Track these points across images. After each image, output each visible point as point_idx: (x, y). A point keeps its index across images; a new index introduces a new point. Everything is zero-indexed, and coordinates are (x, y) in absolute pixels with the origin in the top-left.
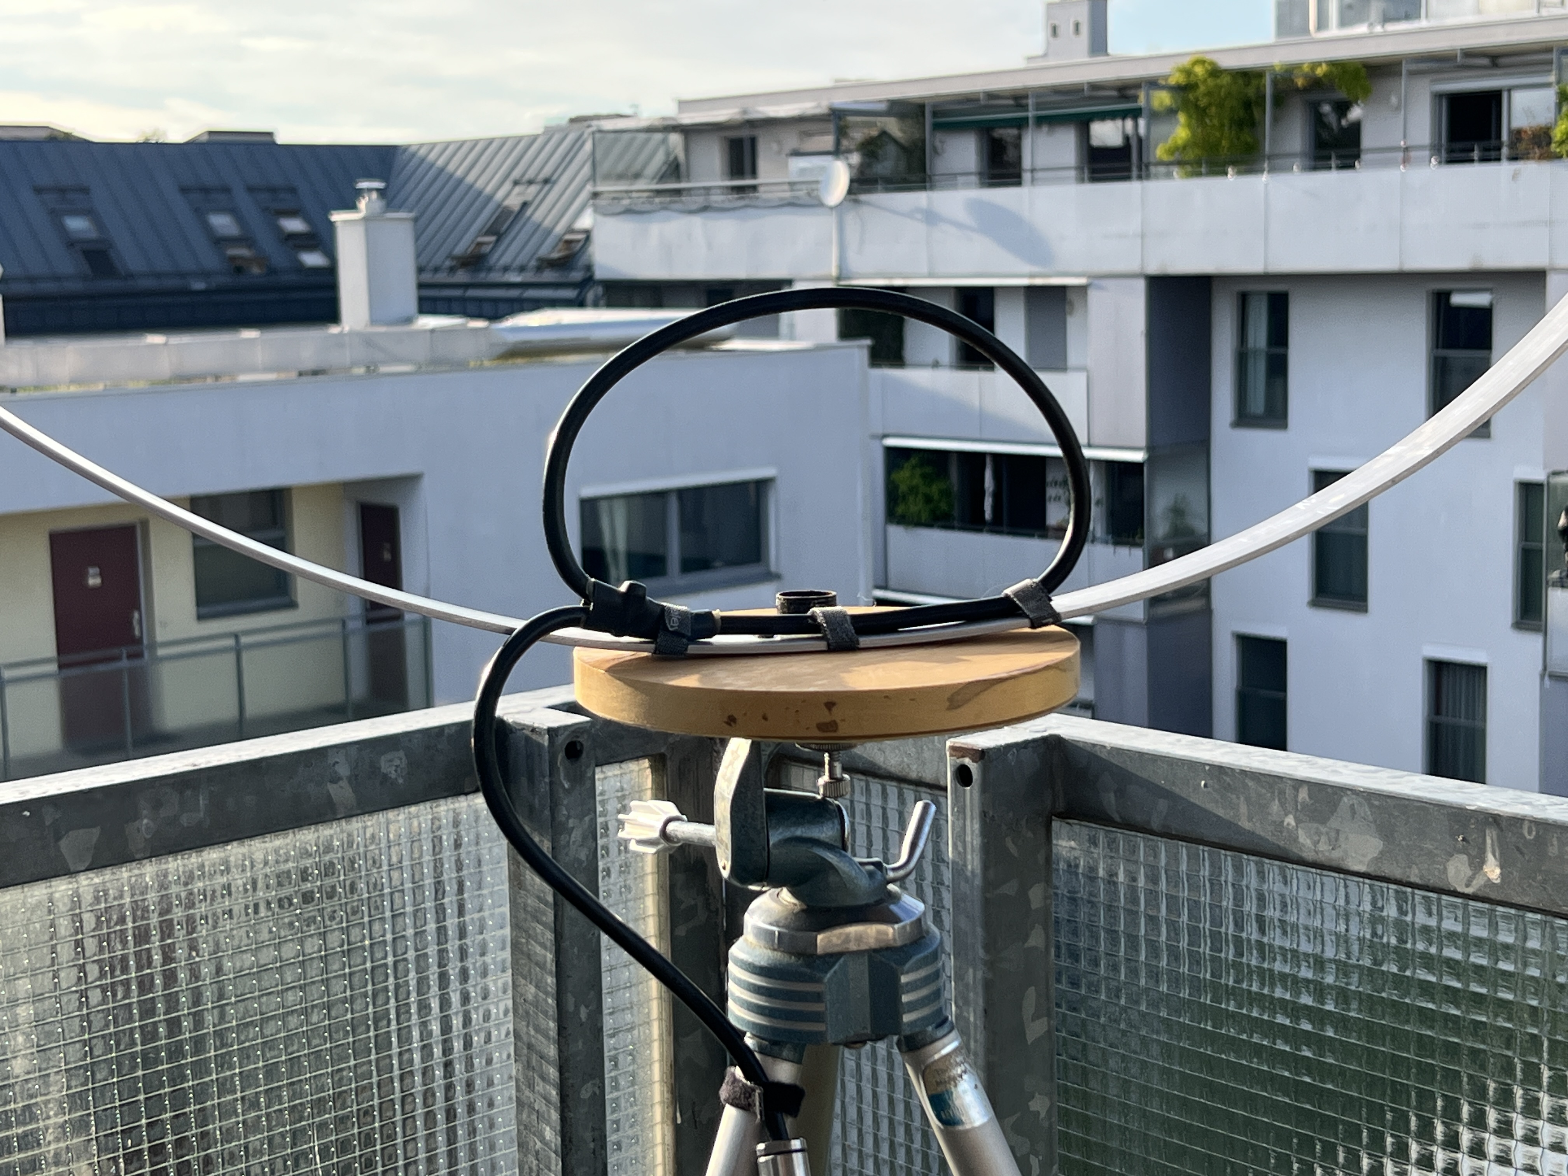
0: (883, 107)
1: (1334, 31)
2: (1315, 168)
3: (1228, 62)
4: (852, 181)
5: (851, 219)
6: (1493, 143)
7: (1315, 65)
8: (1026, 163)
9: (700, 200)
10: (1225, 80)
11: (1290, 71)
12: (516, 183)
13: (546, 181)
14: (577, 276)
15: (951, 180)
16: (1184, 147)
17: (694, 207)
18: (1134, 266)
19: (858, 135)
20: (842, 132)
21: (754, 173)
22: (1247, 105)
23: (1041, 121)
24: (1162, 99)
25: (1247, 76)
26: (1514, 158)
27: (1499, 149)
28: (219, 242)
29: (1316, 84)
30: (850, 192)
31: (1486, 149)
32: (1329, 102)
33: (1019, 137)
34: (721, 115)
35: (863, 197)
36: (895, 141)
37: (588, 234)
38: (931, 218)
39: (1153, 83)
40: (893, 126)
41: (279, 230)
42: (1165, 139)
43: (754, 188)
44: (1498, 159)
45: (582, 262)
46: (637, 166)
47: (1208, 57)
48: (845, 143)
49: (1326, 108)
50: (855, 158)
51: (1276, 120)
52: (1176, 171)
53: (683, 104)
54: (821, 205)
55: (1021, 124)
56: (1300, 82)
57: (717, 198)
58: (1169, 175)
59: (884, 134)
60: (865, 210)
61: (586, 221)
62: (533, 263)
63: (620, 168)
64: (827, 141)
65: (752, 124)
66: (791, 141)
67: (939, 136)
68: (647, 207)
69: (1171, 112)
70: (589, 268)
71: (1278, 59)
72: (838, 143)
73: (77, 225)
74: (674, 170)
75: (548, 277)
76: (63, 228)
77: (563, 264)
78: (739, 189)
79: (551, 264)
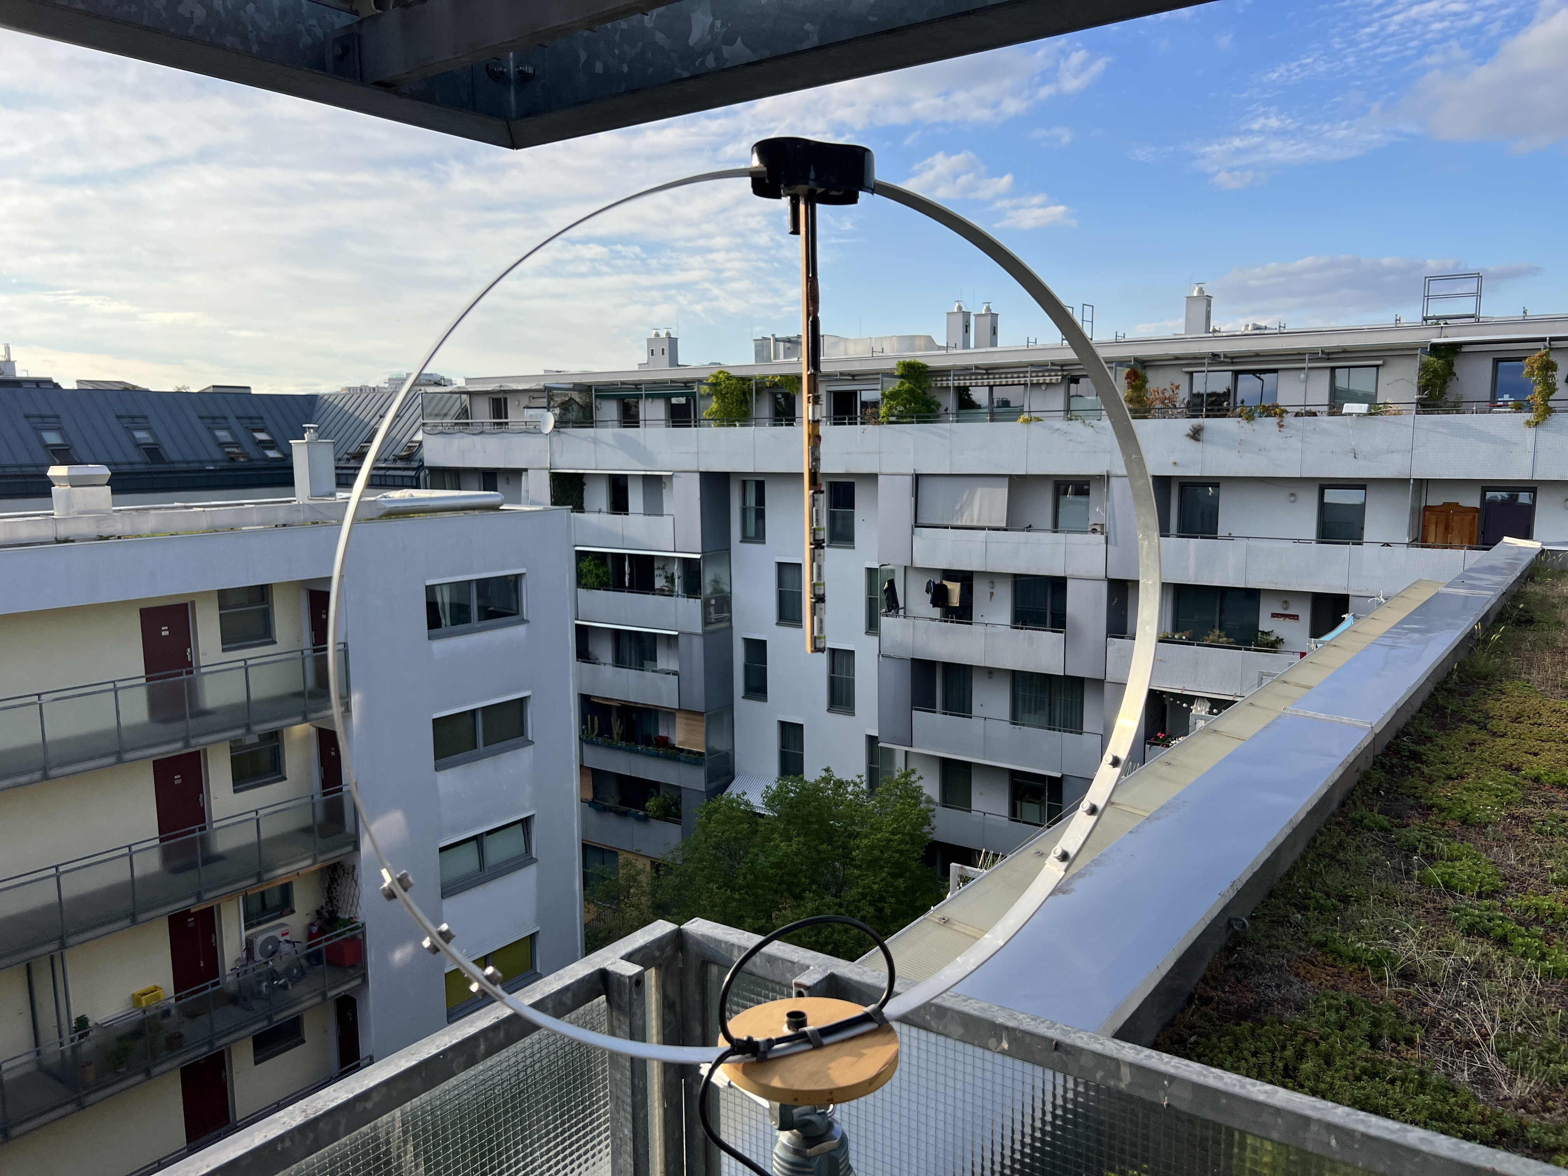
0: (571, 386)
1: (782, 360)
2: (775, 425)
3: (733, 373)
4: (555, 422)
5: (556, 439)
6: (854, 416)
7: (774, 376)
8: (641, 417)
9: (479, 429)
10: (734, 381)
11: (763, 378)
12: (381, 417)
14: (415, 464)
15: (604, 423)
16: (716, 412)
17: (476, 432)
18: (695, 468)
19: (559, 400)
20: (550, 398)
21: (506, 417)
22: (744, 394)
23: (648, 396)
24: (705, 389)
25: (744, 380)
26: (862, 423)
27: (856, 419)
28: (222, 445)
29: (775, 385)
30: (555, 427)
31: (850, 419)
32: (781, 393)
33: (638, 402)
34: (490, 387)
35: (561, 430)
36: (577, 403)
37: (421, 443)
38: (596, 441)
39: (700, 381)
40: (576, 396)
41: (254, 438)
42: (707, 408)
43: (507, 423)
44: (856, 424)
45: (417, 457)
46: (445, 411)
47: (726, 370)
48: (552, 403)
49: (779, 396)
50: (557, 411)
51: (757, 400)
52: (712, 423)
53: (468, 380)
54: (542, 433)
55: (639, 397)
56: (768, 384)
57: (487, 428)
58: (709, 426)
59: (571, 399)
60: (562, 436)
61: (419, 437)
62: (392, 457)
63: (436, 411)
64: (544, 402)
65: (505, 391)
66: (525, 401)
67: (598, 400)
68: (451, 431)
69: (709, 395)
70: (421, 460)
71: (757, 372)
72: (549, 403)
73: (141, 435)
74: (465, 413)
75: (399, 464)
76: (133, 436)
77: (408, 458)
78: (498, 424)
79: (401, 458)
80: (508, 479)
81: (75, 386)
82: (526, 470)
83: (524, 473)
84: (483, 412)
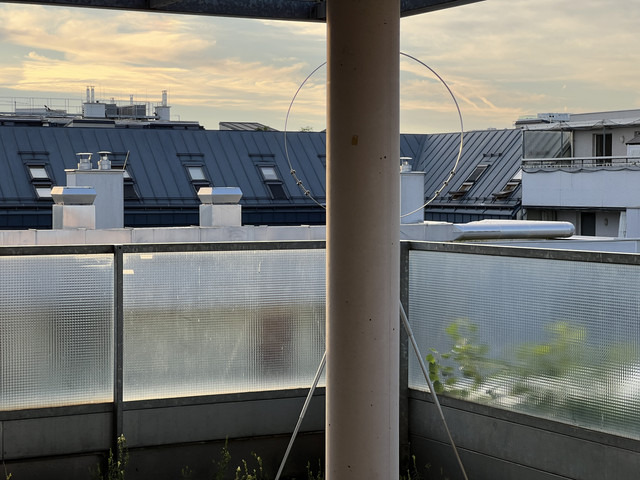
9: (579, 167)
12: (485, 156)
13: (500, 155)
14: (513, 204)
17: (576, 169)
21: (610, 153)
34: (592, 123)
37: (520, 182)
43: (610, 161)
45: (516, 197)
46: (547, 149)
57: (589, 166)
61: (518, 176)
62: (491, 196)
63: (539, 150)
65: (609, 127)
66: (630, 136)
68: (552, 169)
70: (519, 200)
73: (269, 173)
74: (567, 150)
75: (498, 203)
76: (261, 174)
77: (506, 197)
78: (601, 161)
79: (500, 197)
80: (606, 220)
81: (217, 128)
82: (624, 210)
83: (622, 213)
84: (585, 150)
